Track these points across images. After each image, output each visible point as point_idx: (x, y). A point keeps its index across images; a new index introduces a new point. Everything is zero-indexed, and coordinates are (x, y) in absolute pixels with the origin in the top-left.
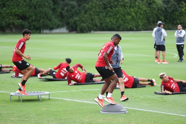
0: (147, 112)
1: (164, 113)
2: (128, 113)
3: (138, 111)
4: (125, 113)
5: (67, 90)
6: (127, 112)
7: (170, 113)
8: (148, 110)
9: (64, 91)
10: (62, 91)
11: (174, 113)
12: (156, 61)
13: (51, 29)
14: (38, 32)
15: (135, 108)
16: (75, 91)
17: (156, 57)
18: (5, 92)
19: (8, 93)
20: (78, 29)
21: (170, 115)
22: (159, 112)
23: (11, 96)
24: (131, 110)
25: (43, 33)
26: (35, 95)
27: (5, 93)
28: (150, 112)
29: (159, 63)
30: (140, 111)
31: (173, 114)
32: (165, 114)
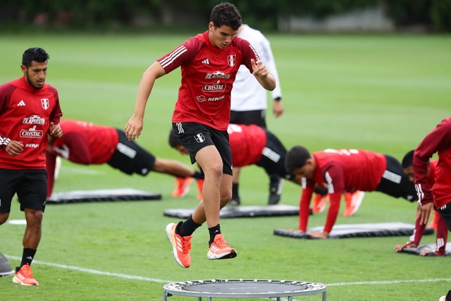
5: (396, 278)
9: (385, 282)
10: (376, 279)
13: (322, 13)
14: (267, 24)
16: (430, 280)
18: (140, 278)
19: (152, 282)
20: (435, 15)
23: (169, 295)
25: (289, 32)
26: (266, 295)
27: (143, 281)
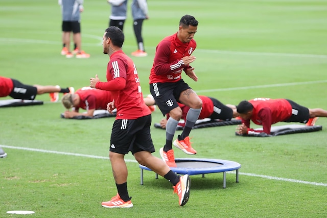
0: (46, 154)
1: (79, 155)
2: (7, 156)
3: (28, 152)
4: (2, 157)
6: (6, 154)
7: (90, 154)
8: (47, 149)
11: (98, 155)
12: (63, 53)
15: (22, 146)
17: (64, 45)
21: (91, 158)
22: (69, 154)
24: (12, 151)
28: (51, 154)
29: (69, 56)
30: (32, 153)
31: (96, 157)
32: (80, 157)
